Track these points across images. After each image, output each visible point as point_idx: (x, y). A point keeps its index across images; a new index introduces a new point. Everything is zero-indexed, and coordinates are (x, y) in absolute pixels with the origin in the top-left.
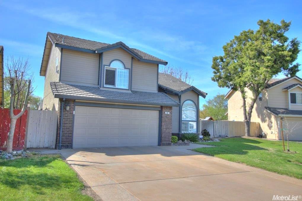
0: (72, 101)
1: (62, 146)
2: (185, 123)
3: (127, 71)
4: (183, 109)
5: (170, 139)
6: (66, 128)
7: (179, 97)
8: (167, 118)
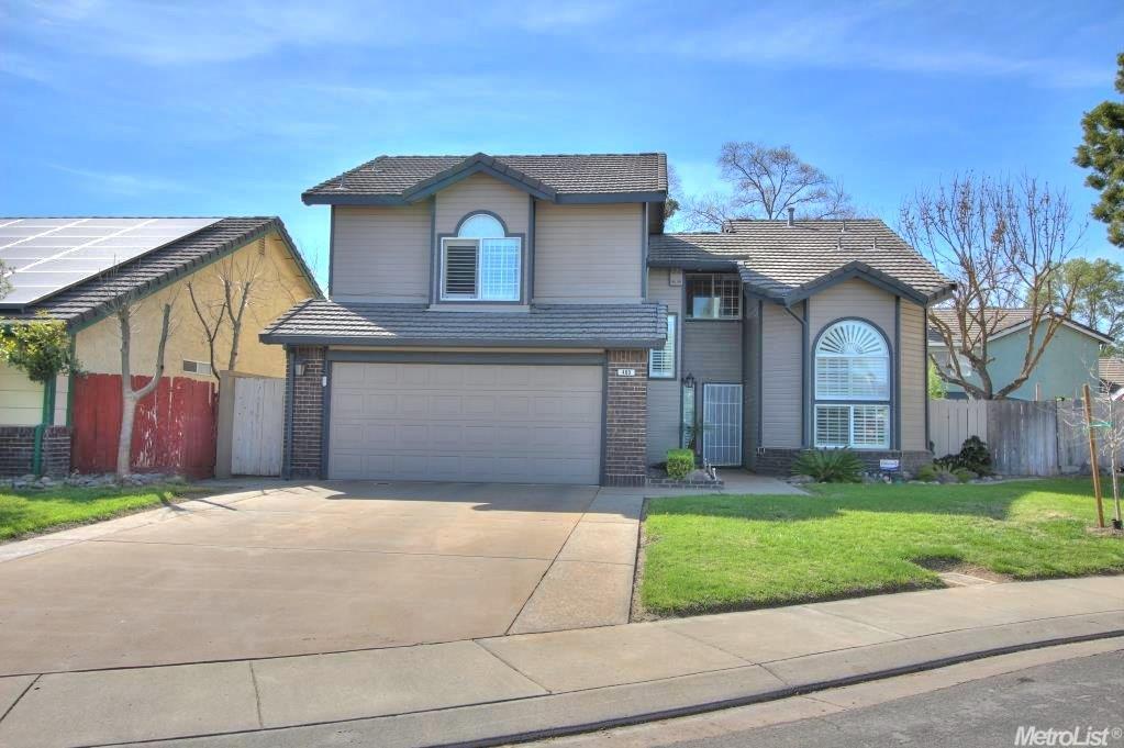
0: (316, 349)
1: (292, 471)
2: (833, 412)
3: (515, 243)
4: (819, 354)
5: (640, 463)
6: (304, 424)
7: (787, 309)
8: (624, 389)
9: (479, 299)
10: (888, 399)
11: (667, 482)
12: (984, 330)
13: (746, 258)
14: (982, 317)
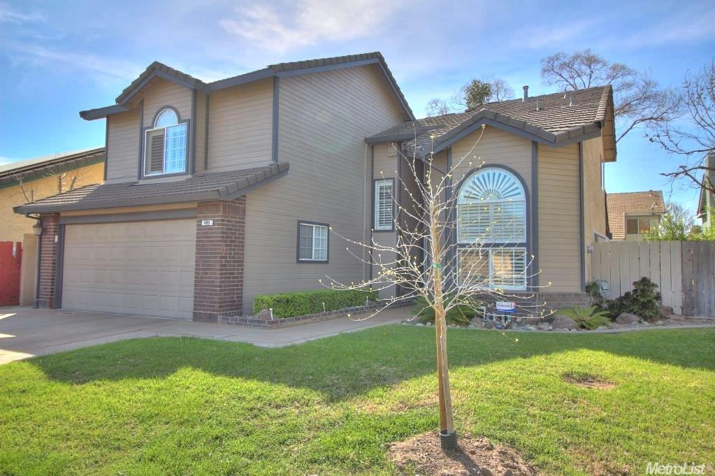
0: (51, 216)
1: (38, 301)
3: (183, 128)
4: (462, 202)
5: (215, 303)
6: (45, 269)
9: (164, 173)
10: (525, 241)
11: (232, 320)
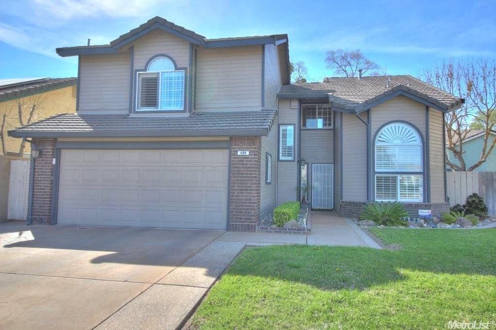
0: (49, 141)
1: (33, 218)
2: (387, 179)
3: (181, 74)
4: (377, 144)
5: (252, 216)
6: (40, 189)
7: (357, 116)
8: (242, 164)
9: (159, 109)
10: (422, 171)
12: (460, 137)
13: (334, 92)
14: (459, 130)
